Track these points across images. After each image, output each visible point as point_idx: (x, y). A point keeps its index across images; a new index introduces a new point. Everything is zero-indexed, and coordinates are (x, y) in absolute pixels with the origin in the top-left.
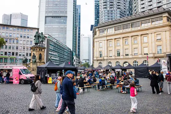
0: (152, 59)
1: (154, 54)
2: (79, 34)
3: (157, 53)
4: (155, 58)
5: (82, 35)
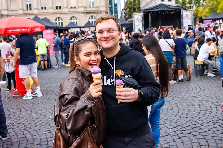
0: (82, 16)
1: (85, 8)
3: (88, 7)
4: (87, 13)
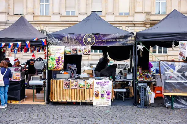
3: (154, 13)
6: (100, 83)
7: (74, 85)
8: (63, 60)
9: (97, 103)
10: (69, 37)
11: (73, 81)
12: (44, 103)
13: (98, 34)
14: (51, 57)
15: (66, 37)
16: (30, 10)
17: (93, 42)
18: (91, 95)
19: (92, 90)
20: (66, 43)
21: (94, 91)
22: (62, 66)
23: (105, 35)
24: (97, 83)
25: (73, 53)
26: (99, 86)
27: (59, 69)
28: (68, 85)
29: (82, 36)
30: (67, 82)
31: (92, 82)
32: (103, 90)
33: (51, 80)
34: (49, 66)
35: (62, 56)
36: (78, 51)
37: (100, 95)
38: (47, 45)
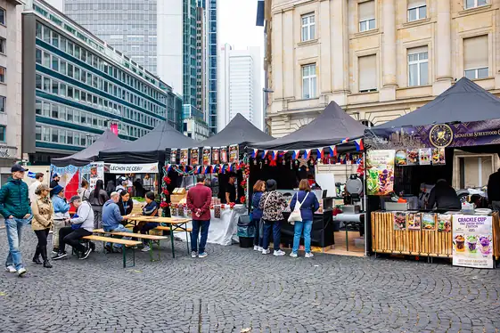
2: (213, 38)
5: (228, 48)
6: (465, 220)
7: (413, 223)
8: (392, 175)
9: (460, 260)
10: (403, 132)
11: (411, 215)
12: (363, 254)
13: (457, 122)
14: (370, 170)
15: (397, 132)
16: (389, 80)
17: (449, 140)
18: (448, 244)
19: (450, 233)
20: (397, 145)
21: (454, 236)
22: (390, 188)
23: (472, 124)
24: (461, 220)
25: (411, 162)
26: (463, 227)
27: (386, 193)
28: (402, 222)
29: (427, 128)
30: (399, 216)
31: (449, 218)
32: (472, 234)
33: (372, 213)
34: (370, 187)
35: (391, 169)
36: (420, 159)
37: (466, 245)
38: (365, 150)
